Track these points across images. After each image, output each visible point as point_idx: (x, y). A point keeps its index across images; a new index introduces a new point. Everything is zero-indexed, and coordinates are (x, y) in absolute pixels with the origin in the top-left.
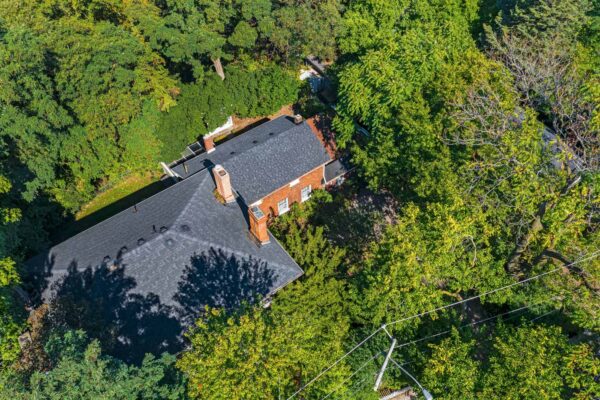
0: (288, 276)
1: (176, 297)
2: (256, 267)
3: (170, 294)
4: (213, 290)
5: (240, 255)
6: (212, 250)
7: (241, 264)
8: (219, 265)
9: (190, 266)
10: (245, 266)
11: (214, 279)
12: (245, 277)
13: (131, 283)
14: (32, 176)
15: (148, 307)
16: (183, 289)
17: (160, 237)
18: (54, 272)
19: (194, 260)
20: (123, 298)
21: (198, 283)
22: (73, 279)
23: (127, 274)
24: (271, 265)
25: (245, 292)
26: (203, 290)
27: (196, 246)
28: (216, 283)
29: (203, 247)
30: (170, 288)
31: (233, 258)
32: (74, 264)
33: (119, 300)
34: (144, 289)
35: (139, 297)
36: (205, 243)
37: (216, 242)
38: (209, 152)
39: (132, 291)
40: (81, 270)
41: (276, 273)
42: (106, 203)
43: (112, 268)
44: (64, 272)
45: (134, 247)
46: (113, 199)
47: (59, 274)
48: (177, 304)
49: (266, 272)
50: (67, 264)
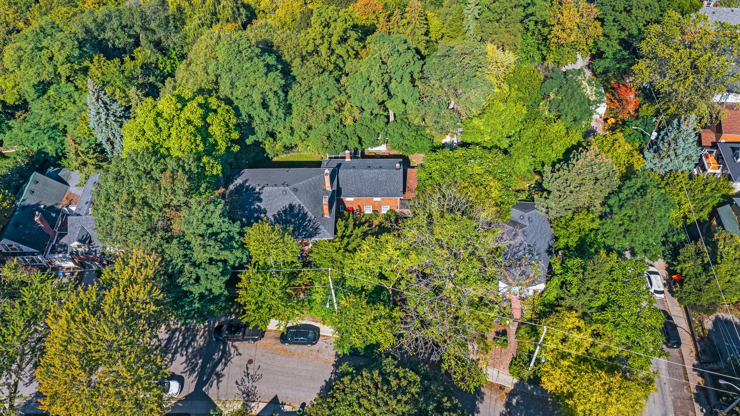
0: (325, 236)
1: (274, 216)
2: (314, 223)
3: (272, 213)
4: (290, 222)
5: (310, 214)
6: (300, 205)
7: (308, 219)
8: (299, 213)
9: (287, 206)
10: (310, 221)
11: (293, 218)
12: (306, 225)
13: (260, 200)
14: (254, 133)
15: (261, 213)
16: (279, 214)
17: (282, 188)
18: (238, 179)
19: (290, 205)
20: (254, 205)
21: (286, 216)
22: (241, 186)
23: (262, 196)
24: (321, 227)
25: (302, 231)
26: (286, 219)
27: (294, 200)
28: (293, 220)
29: (297, 201)
30: (273, 211)
31: (306, 214)
32: (246, 181)
33: (252, 204)
34: (264, 205)
35: (259, 207)
36: (299, 201)
37: (304, 203)
38: (346, 160)
39: (259, 204)
40: (247, 184)
41: (321, 231)
42: (291, 159)
43: (257, 190)
44: (241, 182)
45: (270, 186)
46: (296, 159)
47: (239, 181)
48: (273, 219)
49: (317, 228)
50: (245, 179)
